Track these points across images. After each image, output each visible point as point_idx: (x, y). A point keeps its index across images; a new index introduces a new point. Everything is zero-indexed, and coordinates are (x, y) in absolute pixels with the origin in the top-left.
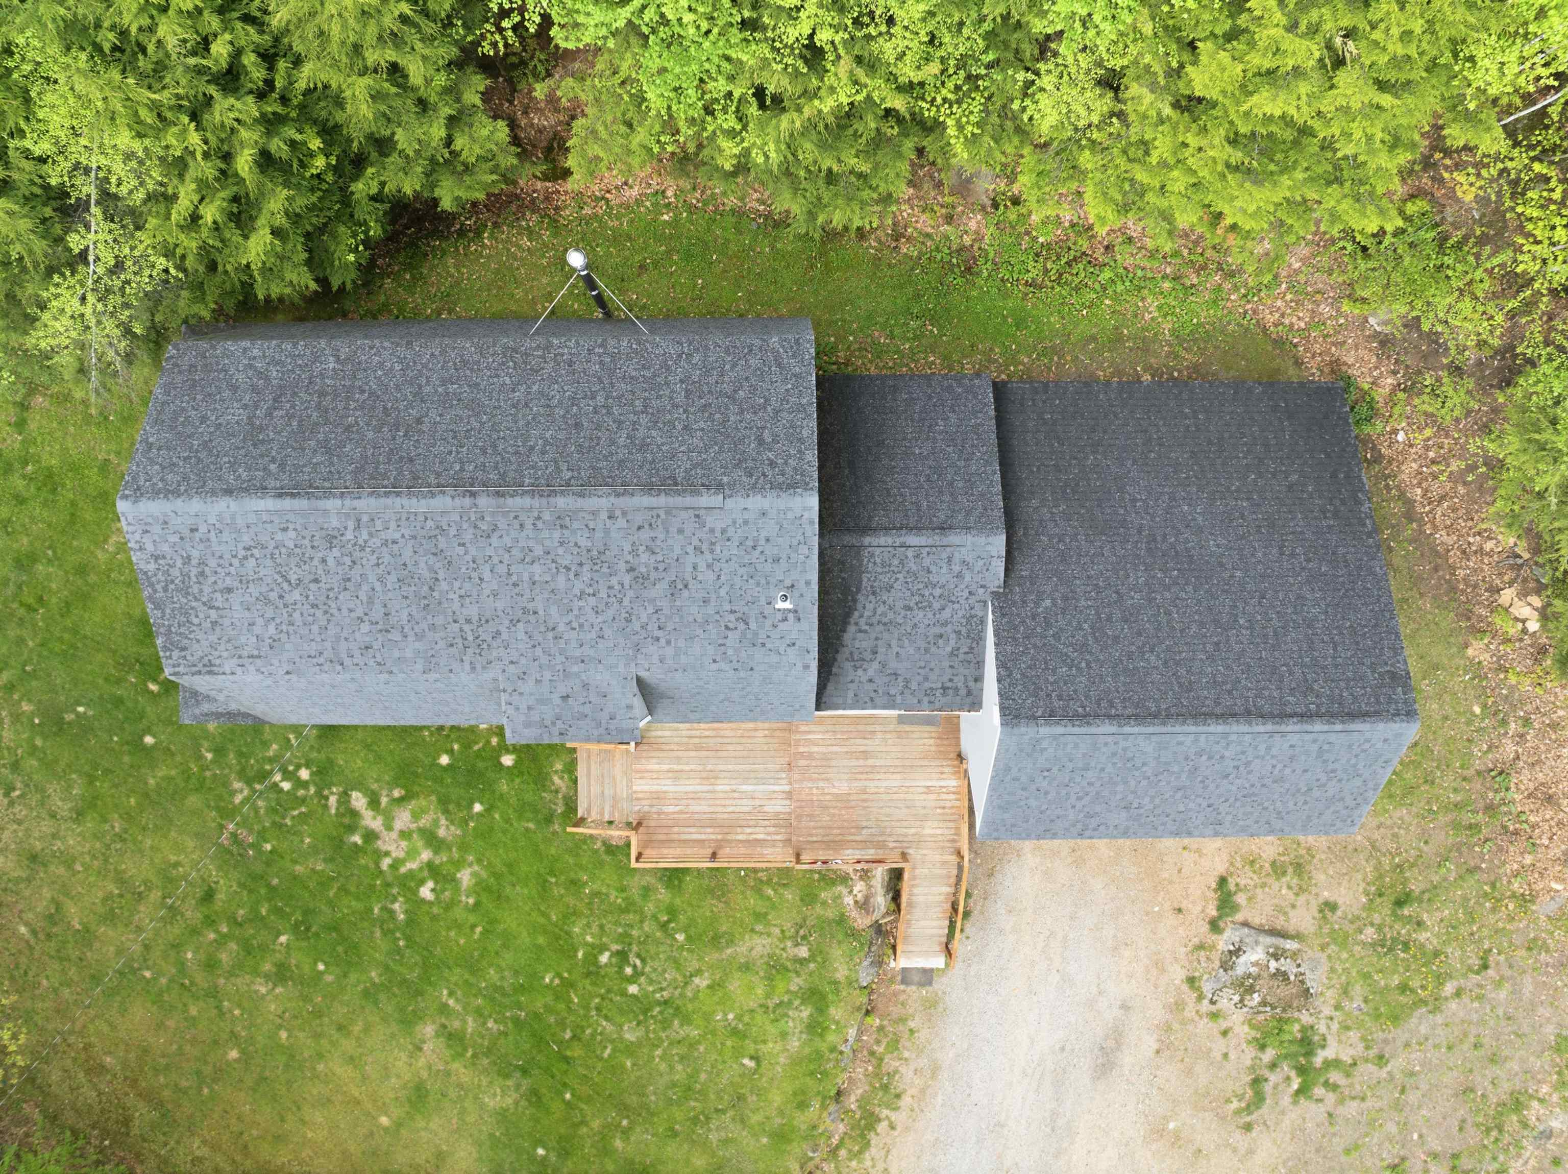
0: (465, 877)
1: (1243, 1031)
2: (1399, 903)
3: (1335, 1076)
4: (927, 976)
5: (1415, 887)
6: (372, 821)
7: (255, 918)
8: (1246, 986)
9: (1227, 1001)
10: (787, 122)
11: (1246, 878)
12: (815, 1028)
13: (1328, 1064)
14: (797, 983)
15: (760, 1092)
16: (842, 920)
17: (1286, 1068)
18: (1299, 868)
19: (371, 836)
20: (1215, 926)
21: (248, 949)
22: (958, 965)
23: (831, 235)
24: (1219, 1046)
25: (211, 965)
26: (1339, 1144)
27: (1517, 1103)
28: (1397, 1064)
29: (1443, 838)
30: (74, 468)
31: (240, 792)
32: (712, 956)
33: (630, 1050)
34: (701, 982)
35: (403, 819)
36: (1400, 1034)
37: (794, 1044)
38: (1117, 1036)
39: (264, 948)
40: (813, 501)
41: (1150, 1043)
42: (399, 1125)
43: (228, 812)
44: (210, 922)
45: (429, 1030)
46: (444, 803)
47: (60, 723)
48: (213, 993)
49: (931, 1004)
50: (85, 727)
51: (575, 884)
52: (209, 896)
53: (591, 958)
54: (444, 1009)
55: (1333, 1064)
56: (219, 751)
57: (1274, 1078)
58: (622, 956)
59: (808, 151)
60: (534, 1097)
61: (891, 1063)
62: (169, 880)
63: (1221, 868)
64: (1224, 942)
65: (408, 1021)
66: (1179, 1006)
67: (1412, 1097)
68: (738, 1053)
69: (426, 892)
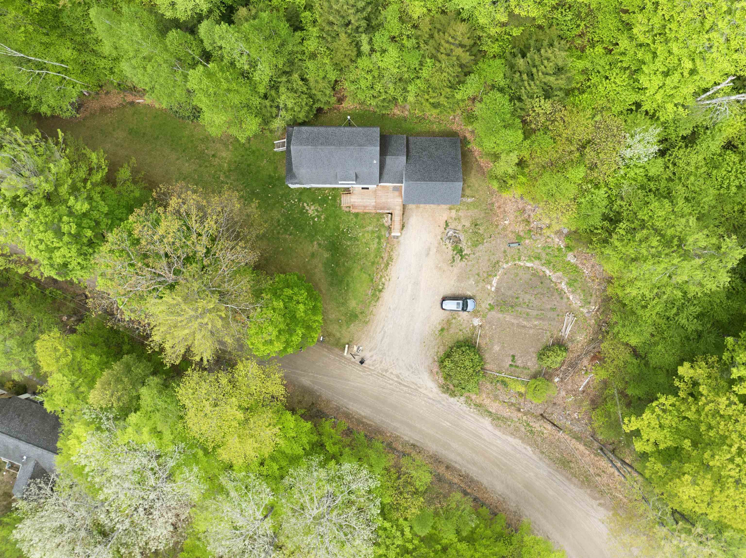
0: (323, 217)
1: (450, 248)
2: (476, 225)
3: (467, 257)
4: (397, 237)
5: (478, 223)
6: (307, 208)
7: (287, 225)
8: (450, 238)
9: (448, 241)
10: (377, 100)
11: (450, 221)
12: (379, 243)
13: (465, 254)
14: (376, 235)
15: (369, 254)
16: (383, 224)
17: (458, 255)
18: (459, 219)
19: (307, 210)
20: (445, 229)
21: (285, 229)
22: (403, 236)
23: (383, 115)
24: (446, 250)
25: (278, 233)
26: (468, 270)
27: (498, 262)
28: (477, 254)
29: (483, 215)
30: (258, 150)
31: (285, 203)
32: (362, 230)
33: (348, 246)
34: (361, 234)
35: (312, 208)
36: (477, 249)
37: (375, 246)
38: (429, 249)
39: (288, 230)
40: (378, 148)
41: (435, 250)
42: (309, 260)
43: (283, 207)
44: (279, 225)
45: (315, 243)
46: (319, 205)
47: (254, 192)
48: (278, 238)
49: (398, 242)
50: (258, 193)
51: (341, 218)
52: (279, 221)
53: (343, 231)
54: (318, 239)
55: (466, 254)
56: (282, 197)
57: (456, 257)
58: (348, 230)
59: (379, 103)
60: (332, 255)
61: (392, 253)
62: (272, 219)
63: (446, 219)
64: (446, 232)
65: (312, 242)
66: (440, 243)
67: (480, 261)
68: (366, 247)
69: (316, 219)
